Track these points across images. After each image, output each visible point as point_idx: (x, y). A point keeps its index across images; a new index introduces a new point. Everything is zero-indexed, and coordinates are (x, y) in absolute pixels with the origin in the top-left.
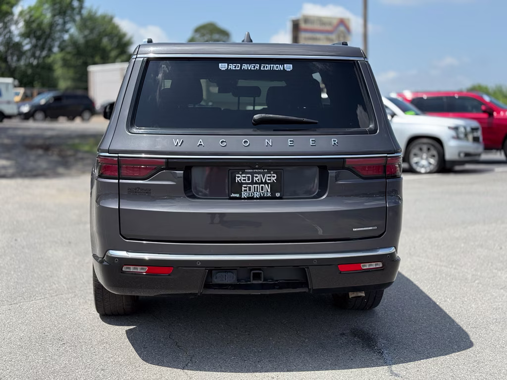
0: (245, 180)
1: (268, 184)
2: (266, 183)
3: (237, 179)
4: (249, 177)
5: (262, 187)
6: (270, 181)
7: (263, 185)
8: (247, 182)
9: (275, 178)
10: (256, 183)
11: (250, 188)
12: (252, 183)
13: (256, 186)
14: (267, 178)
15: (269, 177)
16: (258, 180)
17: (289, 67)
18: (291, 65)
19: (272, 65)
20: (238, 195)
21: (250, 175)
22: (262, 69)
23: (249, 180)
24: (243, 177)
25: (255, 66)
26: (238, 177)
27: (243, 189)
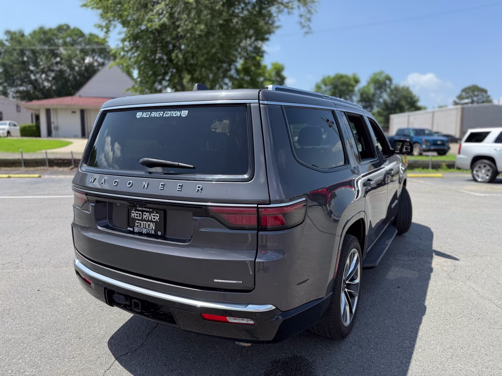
0: (137, 216)
1: (153, 222)
2: (151, 221)
3: (133, 215)
4: (140, 214)
5: (149, 224)
6: (154, 220)
7: (150, 223)
8: (139, 218)
9: (158, 218)
10: (145, 220)
11: (140, 223)
12: (142, 220)
13: (145, 222)
14: (153, 217)
15: (154, 216)
16: (146, 217)
17: (185, 113)
18: (187, 111)
19: (172, 112)
20: (131, 229)
21: (141, 213)
22: (164, 116)
23: (140, 217)
24: (137, 214)
25: (159, 114)
26: (133, 213)
27: (136, 224)
